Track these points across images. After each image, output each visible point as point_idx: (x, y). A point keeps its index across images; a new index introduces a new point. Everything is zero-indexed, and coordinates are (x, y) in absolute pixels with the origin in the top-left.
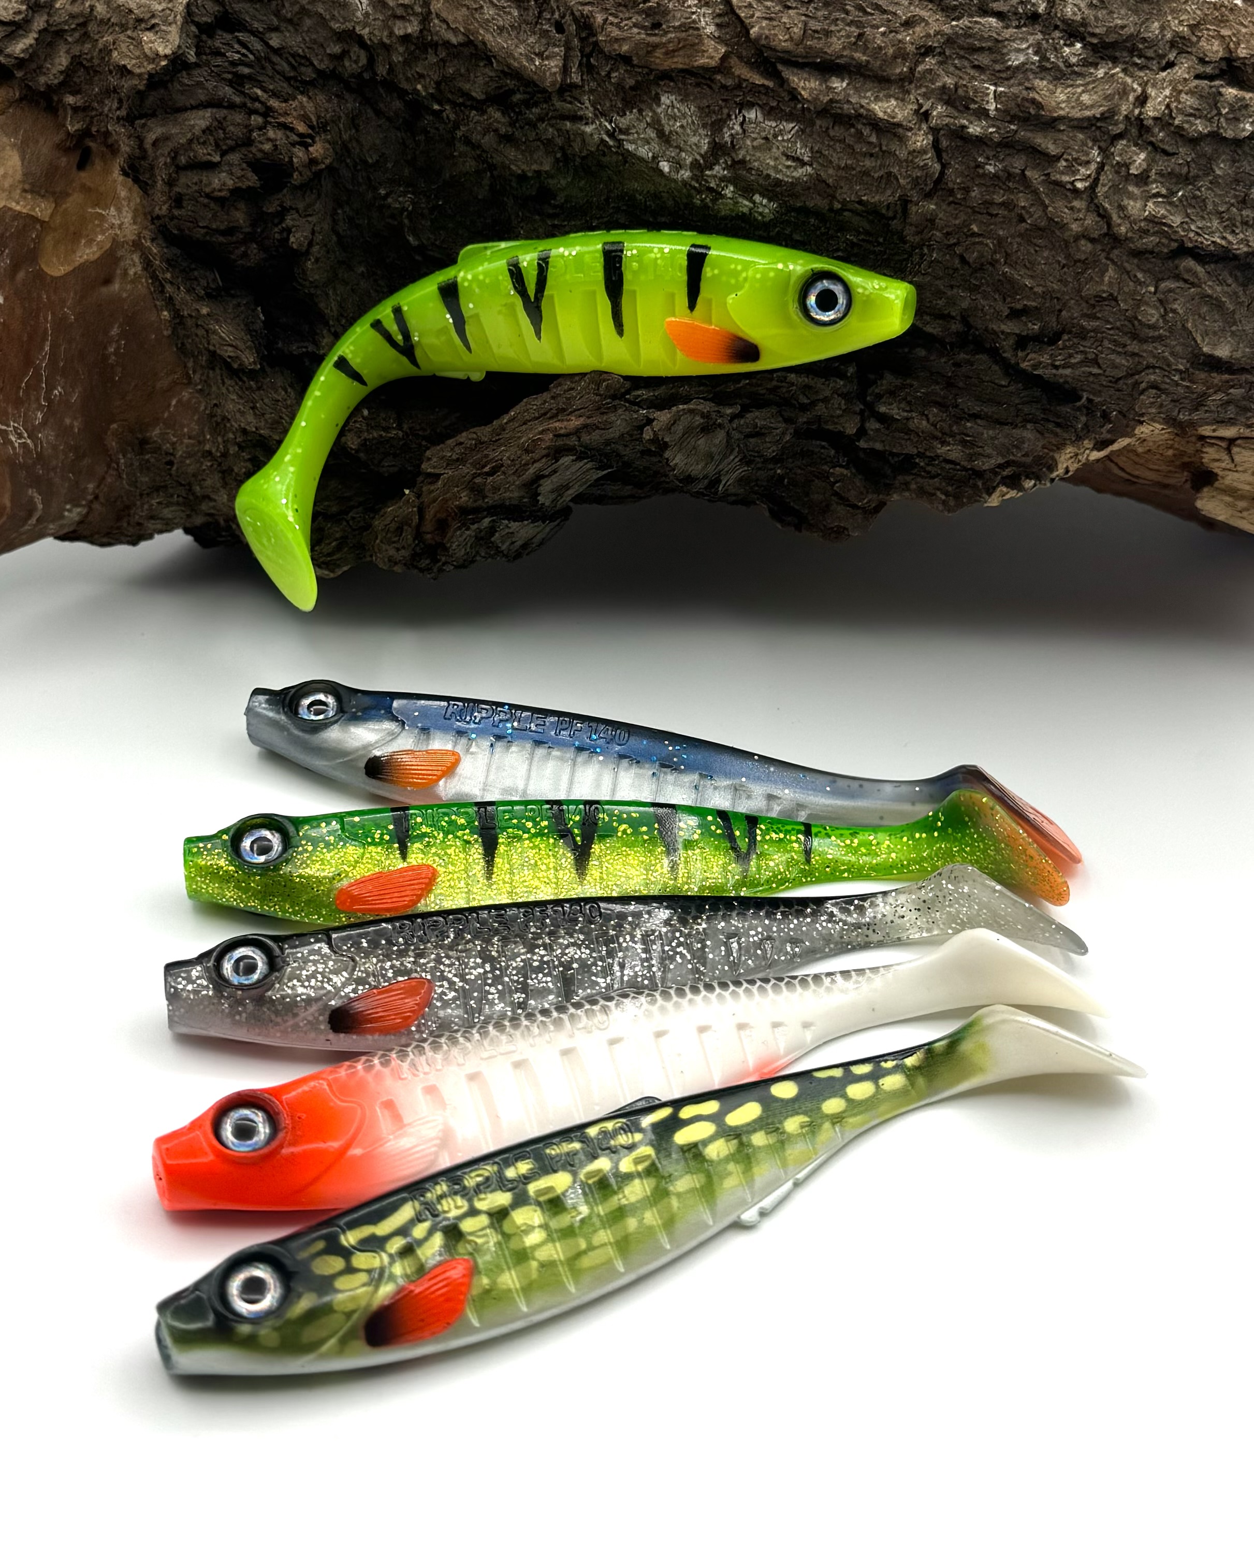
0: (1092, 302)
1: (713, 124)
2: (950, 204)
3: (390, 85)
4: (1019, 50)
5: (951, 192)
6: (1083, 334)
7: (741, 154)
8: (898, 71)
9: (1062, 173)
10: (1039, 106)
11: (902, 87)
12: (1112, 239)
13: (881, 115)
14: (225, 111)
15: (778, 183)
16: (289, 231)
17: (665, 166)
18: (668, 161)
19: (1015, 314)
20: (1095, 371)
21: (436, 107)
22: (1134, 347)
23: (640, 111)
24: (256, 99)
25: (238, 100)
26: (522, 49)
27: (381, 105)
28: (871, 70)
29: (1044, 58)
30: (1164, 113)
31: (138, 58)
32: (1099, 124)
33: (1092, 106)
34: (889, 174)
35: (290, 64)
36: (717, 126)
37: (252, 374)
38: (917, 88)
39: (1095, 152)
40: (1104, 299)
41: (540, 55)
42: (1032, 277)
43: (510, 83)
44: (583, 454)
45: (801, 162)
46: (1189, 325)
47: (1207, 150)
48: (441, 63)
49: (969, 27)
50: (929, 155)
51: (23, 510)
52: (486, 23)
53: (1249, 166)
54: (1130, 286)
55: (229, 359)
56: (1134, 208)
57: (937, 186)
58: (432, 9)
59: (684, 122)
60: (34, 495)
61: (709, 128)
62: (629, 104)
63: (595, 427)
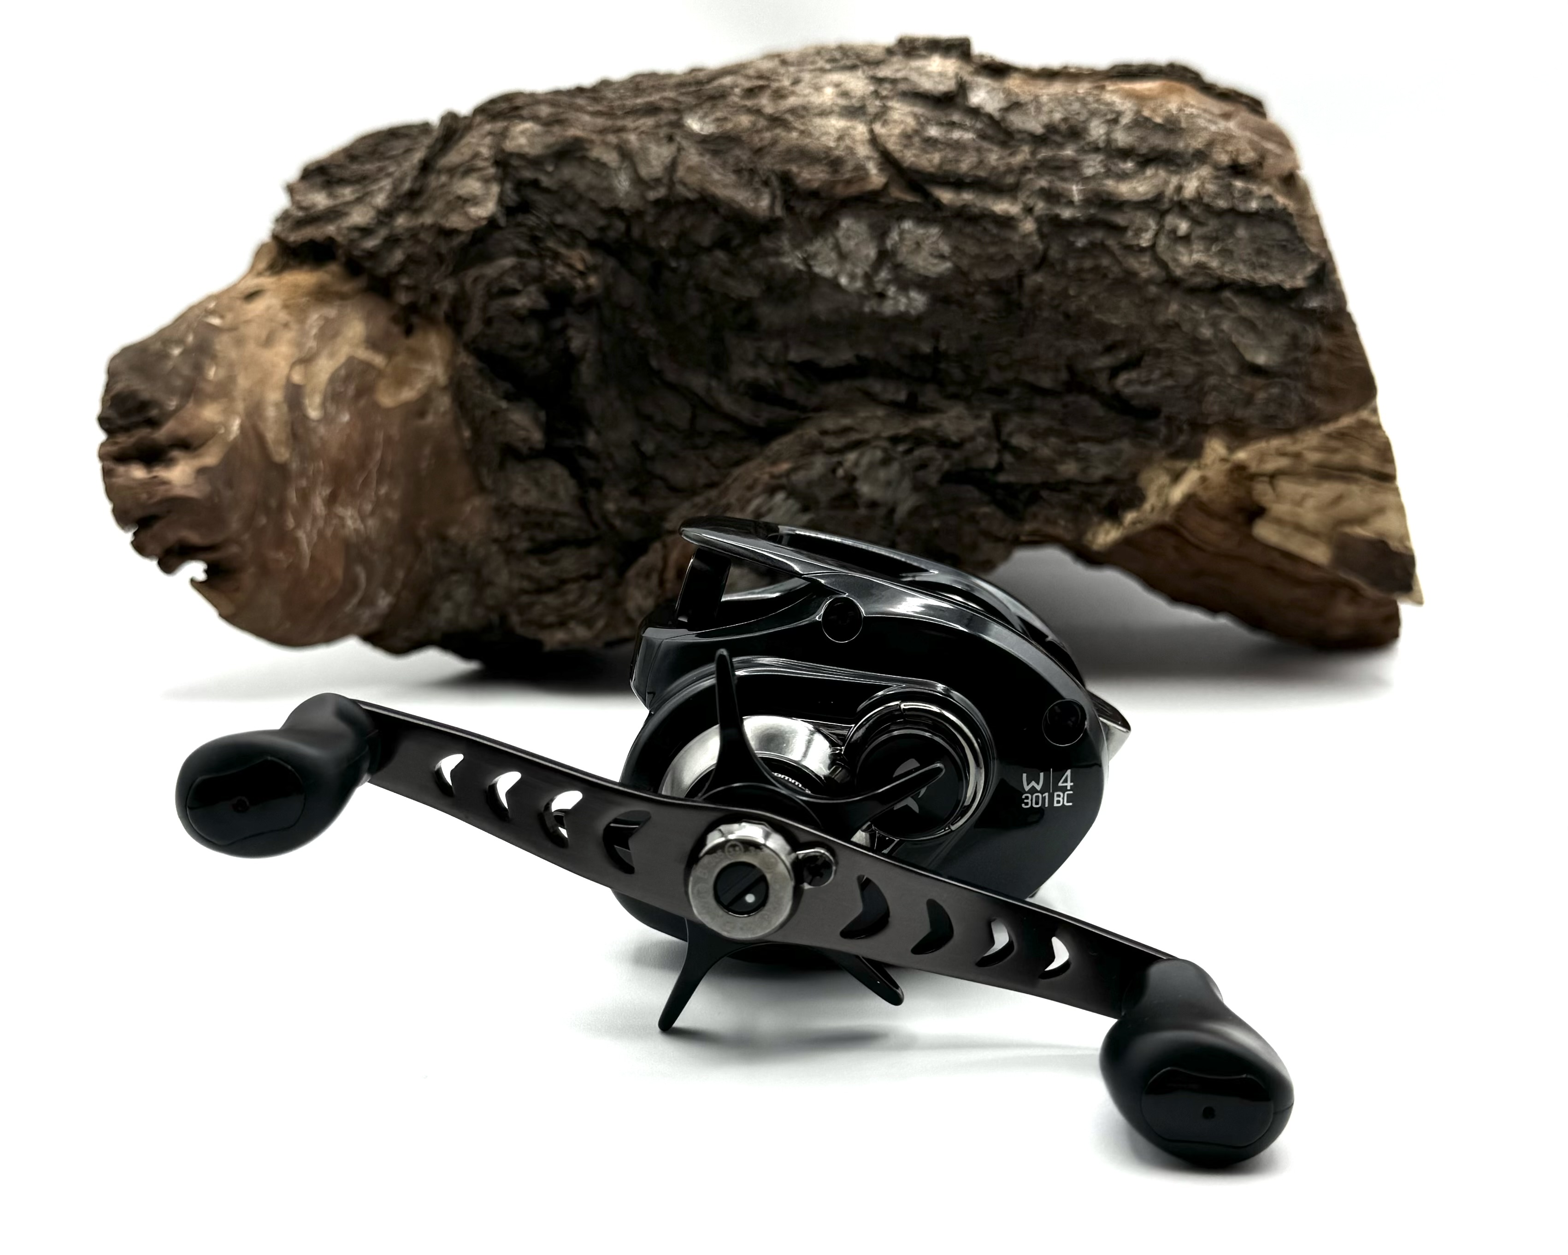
0: (1163, 330)
1: (878, 237)
2: (1052, 274)
3: (642, 246)
4: (1089, 166)
5: (1052, 265)
6: (1158, 353)
7: (900, 259)
8: (1009, 182)
9: (1131, 238)
10: (1110, 194)
11: (1013, 192)
12: (1172, 282)
13: (999, 212)
14: (525, 258)
15: (927, 278)
16: (568, 340)
17: (843, 281)
18: (845, 275)
19: (1109, 349)
20: (1169, 382)
21: (674, 262)
22: (1197, 359)
25: (534, 252)
26: (740, 197)
27: (634, 264)
28: (990, 183)
29: (1108, 169)
30: (1195, 197)
31: (465, 222)
32: (1153, 205)
33: (1145, 193)
34: (1008, 255)
36: (880, 234)
37: (538, 453)
38: (1024, 191)
39: (1151, 222)
40: (1171, 326)
41: (754, 199)
42: (1117, 318)
43: (731, 228)
44: (792, 493)
45: (942, 257)
46: (1234, 340)
47: (1229, 220)
48: (682, 218)
49: (1054, 156)
50: (1035, 238)
51: (351, 585)
52: (714, 182)
53: (1258, 231)
54: (1188, 314)
55: (520, 445)
56: (1185, 259)
57: (1042, 262)
58: (675, 179)
59: (856, 240)
60: (361, 573)
61: (876, 240)
62: (817, 233)
63: (801, 468)
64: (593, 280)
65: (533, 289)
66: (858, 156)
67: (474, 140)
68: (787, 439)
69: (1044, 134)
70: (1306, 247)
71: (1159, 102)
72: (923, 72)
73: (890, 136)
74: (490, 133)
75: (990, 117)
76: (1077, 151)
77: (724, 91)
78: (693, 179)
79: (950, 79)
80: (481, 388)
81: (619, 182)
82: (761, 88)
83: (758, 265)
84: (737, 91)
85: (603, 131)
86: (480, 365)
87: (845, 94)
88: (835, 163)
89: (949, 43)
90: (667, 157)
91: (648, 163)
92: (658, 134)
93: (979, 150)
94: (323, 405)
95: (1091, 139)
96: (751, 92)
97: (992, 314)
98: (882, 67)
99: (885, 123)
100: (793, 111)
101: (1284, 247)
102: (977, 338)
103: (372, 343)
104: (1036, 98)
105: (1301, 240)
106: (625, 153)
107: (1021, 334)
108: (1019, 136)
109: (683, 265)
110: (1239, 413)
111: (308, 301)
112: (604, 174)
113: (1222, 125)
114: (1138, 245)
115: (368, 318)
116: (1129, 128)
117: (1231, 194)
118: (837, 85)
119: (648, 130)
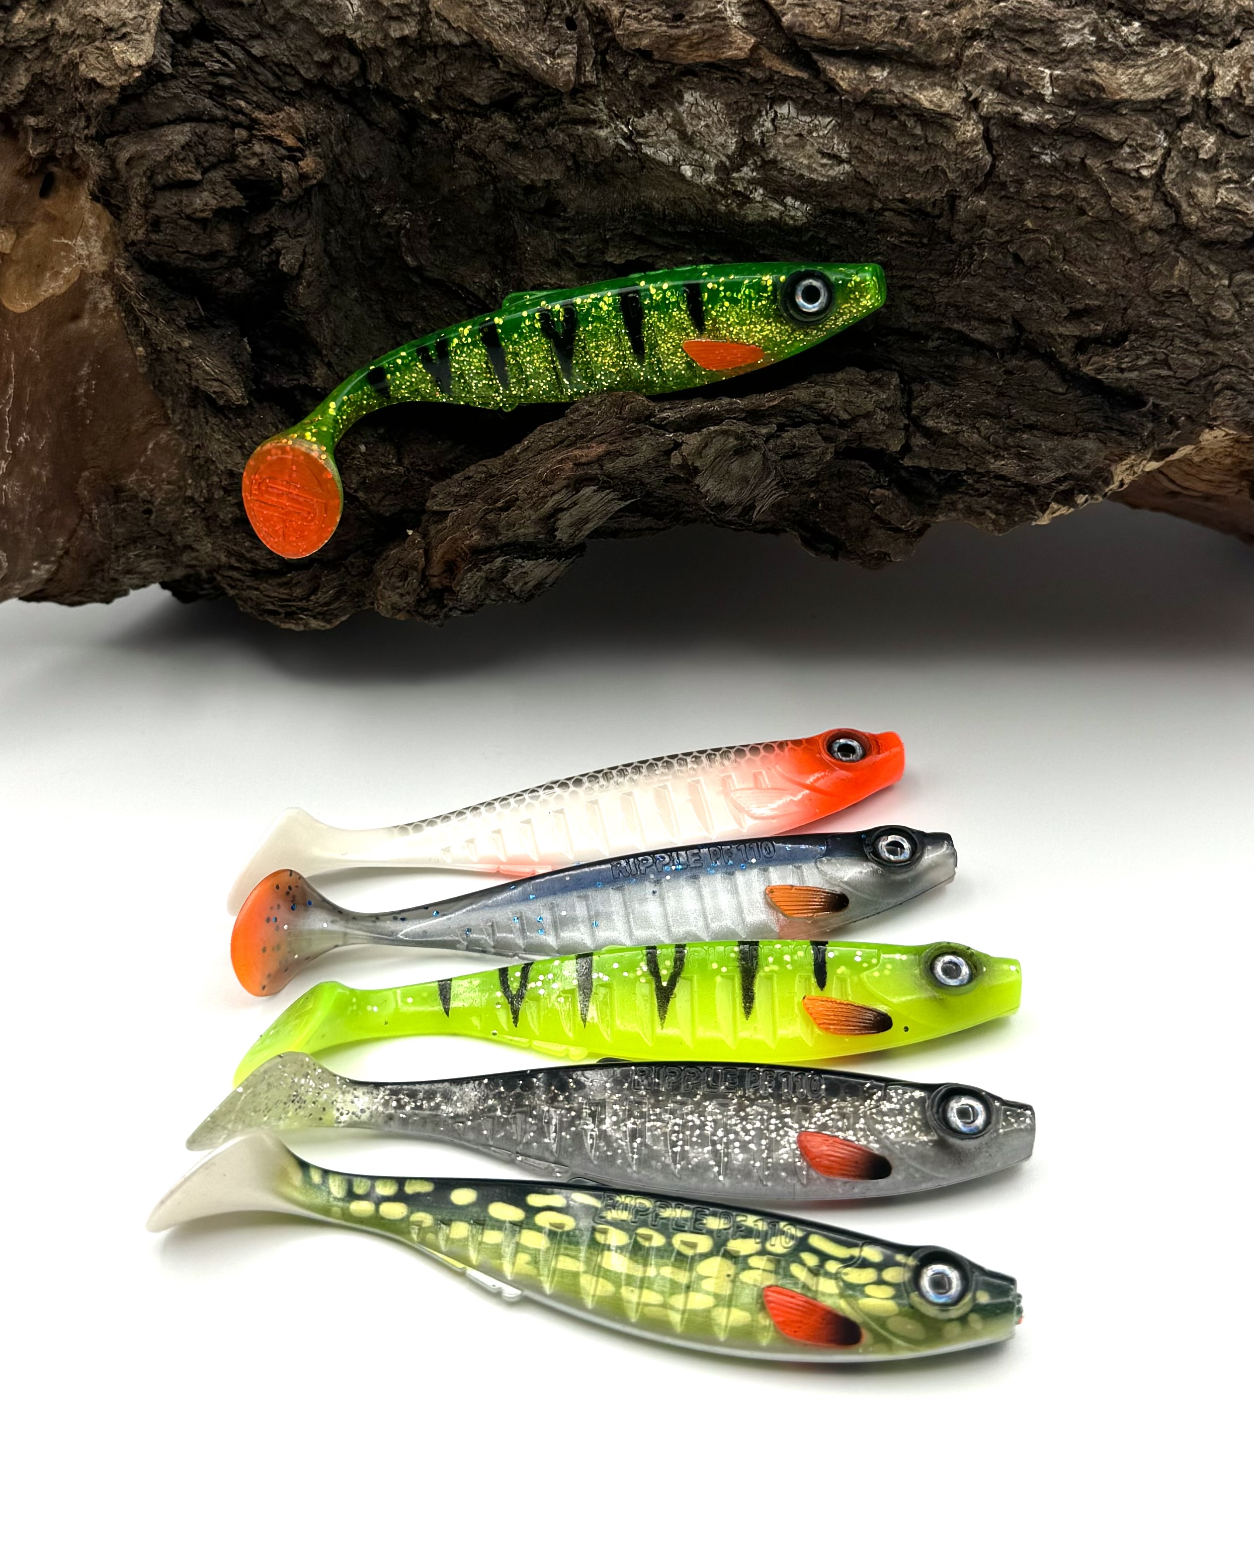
0: (1161, 298)
1: (741, 122)
2: (1002, 198)
3: (385, 94)
4: (1073, 31)
5: (1003, 185)
6: (1151, 334)
7: (772, 154)
8: (944, 56)
9: (1126, 160)
10: (1100, 88)
11: (948, 74)
12: (1182, 230)
13: (927, 104)
14: (206, 125)
15: (813, 183)
16: (278, 253)
17: (687, 171)
18: (691, 164)
19: (1075, 315)
20: (1164, 372)
21: (435, 116)
22: (1208, 345)
23: (660, 111)
24: (240, 111)
25: (219, 113)
26: (531, 48)
27: (374, 115)
28: (914, 56)
29: (1101, 38)
30: (1232, 93)
31: (108, 70)
32: (1164, 106)
33: (1156, 88)
34: (936, 168)
35: (274, 74)
36: (746, 124)
37: (239, 411)
38: (965, 74)
39: (1161, 136)
40: (1174, 295)
41: (551, 53)
42: (1094, 274)
43: (518, 86)
44: (606, 484)
45: (838, 159)
48: (442, 67)
50: (979, 146)
54: (1201, 280)
55: (213, 395)
56: (1205, 196)
57: (988, 181)
58: (432, 10)
59: (709, 121)
61: (737, 126)
62: (648, 104)
63: (619, 454)
64: (308, 164)
65: (217, 175)
78: (457, 15)
83: (559, 136)
86: (147, 282)
107: (949, 275)
114: (1136, 172)
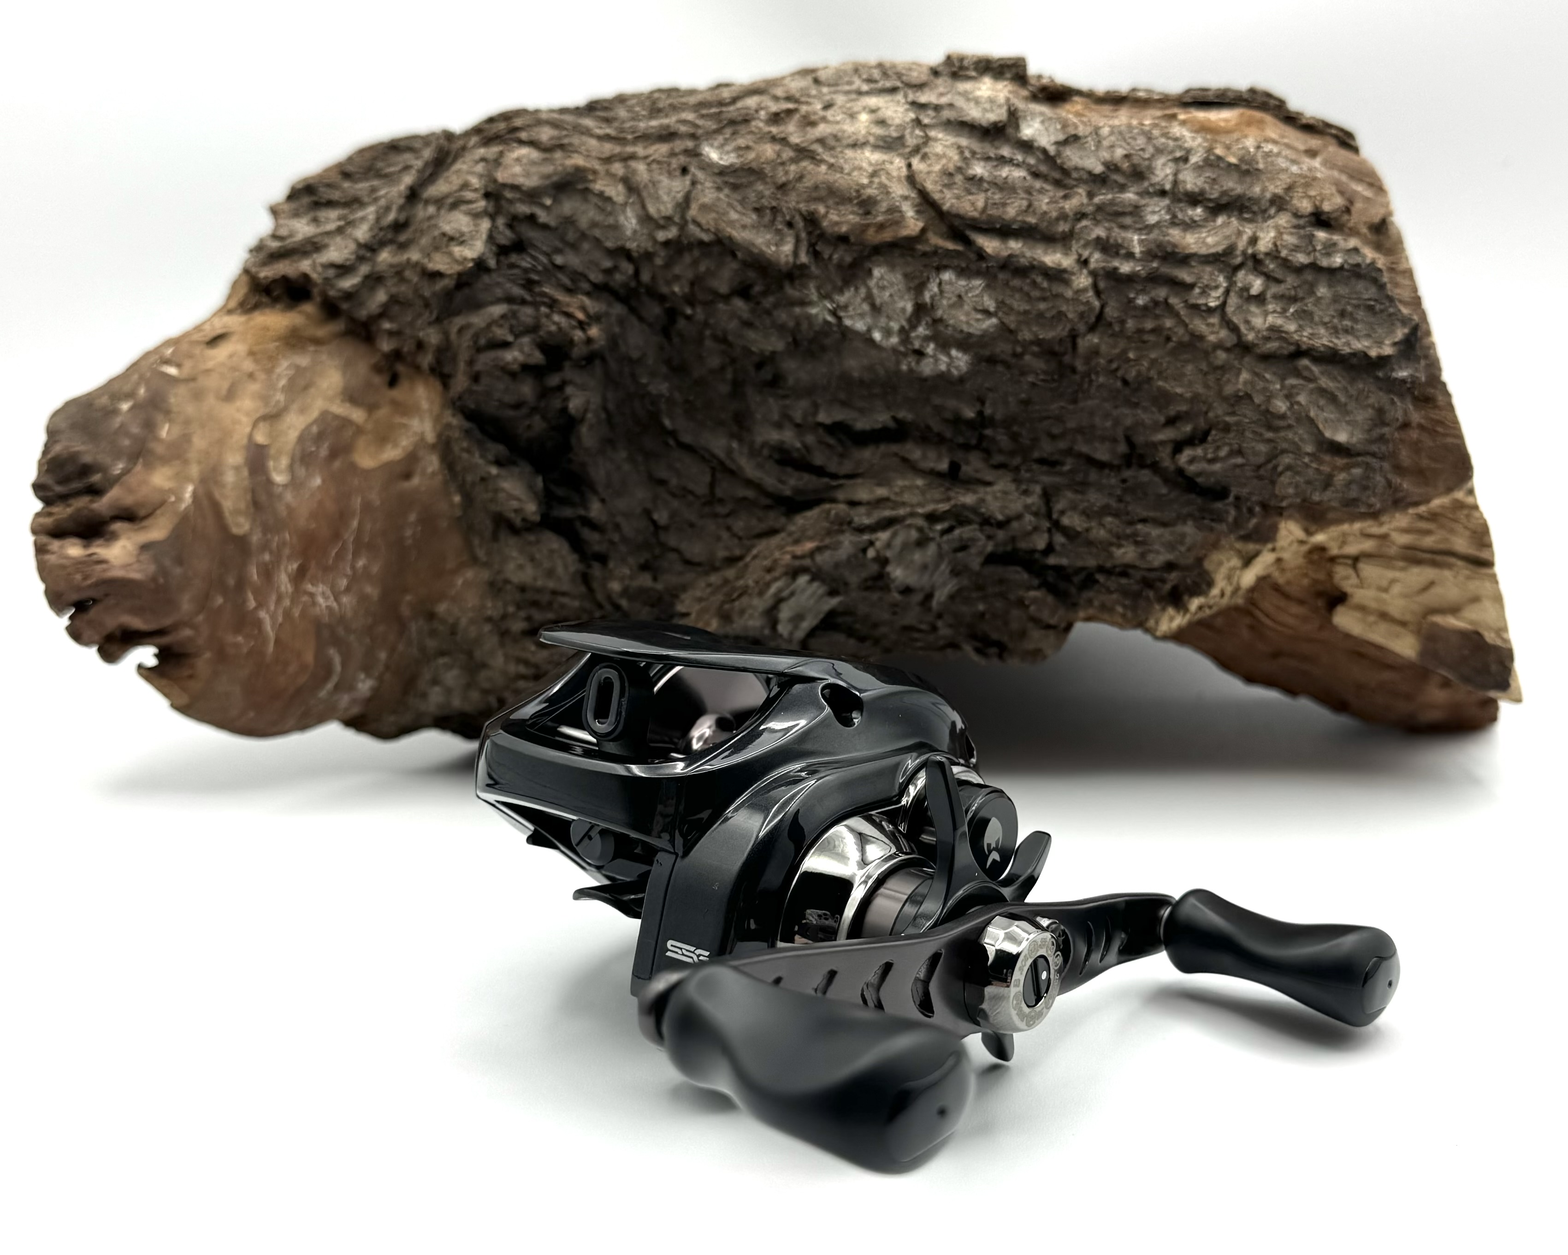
0: (1232, 402)
1: (916, 288)
2: (1110, 335)
3: (652, 291)
4: (1154, 212)
5: (1110, 325)
6: (1227, 429)
7: (939, 313)
8: (1061, 230)
9: (1198, 297)
10: (1175, 246)
11: (1065, 242)
12: (1243, 348)
13: (1050, 264)
14: (518, 305)
15: (970, 335)
16: (566, 399)
17: (877, 336)
18: (880, 330)
19: (1171, 422)
20: (1239, 460)
21: (689, 311)
22: (1269, 435)
24: (545, 295)
25: (529, 297)
26: (761, 240)
27: (643, 311)
28: (1040, 230)
29: (1174, 216)
30: (1272, 250)
31: (450, 264)
32: (1222, 259)
33: (1214, 246)
34: (1060, 312)
35: (570, 277)
37: (533, 527)
38: (1078, 240)
39: (1221, 279)
40: (1241, 397)
41: (777, 245)
42: (1181, 386)
43: (751, 274)
44: (817, 575)
45: (987, 313)
46: (1312, 414)
47: (1309, 276)
48: (695, 263)
49: (1113, 199)
50: (1091, 293)
51: (324, 670)
52: (731, 223)
53: (1342, 290)
54: (1260, 385)
55: (512, 515)
56: (1258, 322)
57: (1099, 322)
58: (689, 218)
59: (892, 291)
60: (334, 655)
61: (912, 292)
62: (847, 282)
63: (826, 547)
64: (594, 331)
65: (526, 340)
66: (893, 195)
67: (464, 167)
68: (813, 514)
69: (1104, 173)
70: (1396, 307)
71: (1235, 136)
72: (971, 96)
73: (929, 173)
74: (483, 160)
75: (1044, 151)
76: (1140, 194)
77: (747, 115)
78: (707, 219)
79: (1000, 106)
80: (468, 451)
81: (626, 218)
82: (789, 112)
83: (782, 316)
84: (762, 113)
85: (608, 160)
86: (467, 425)
87: (882, 123)
88: (866, 205)
89: (1002, 62)
90: (678, 192)
91: (658, 199)
92: (669, 164)
93: (1029, 191)
94: (291, 468)
95: (1155, 180)
96: (776, 118)
97: (1042, 377)
98: (926, 90)
99: (925, 157)
100: (821, 141)
101: (1370, 308)
102: (1026, 403)
103: (351, 397)
104: (1097, 130)
105: (1391, 299)
106: (631, 187)
107: (1075, 401)
108: (1075, 175)
109: (700, 314)
110: (1316, 497)
111: (277, 348)
112: (609, 209)
113: (1308, 163)
114: (1206, 305)
115: (347, 366)
116: (1198, 168)
117: (1314, 247)
118: (873, 111)
119: (660, 159)
